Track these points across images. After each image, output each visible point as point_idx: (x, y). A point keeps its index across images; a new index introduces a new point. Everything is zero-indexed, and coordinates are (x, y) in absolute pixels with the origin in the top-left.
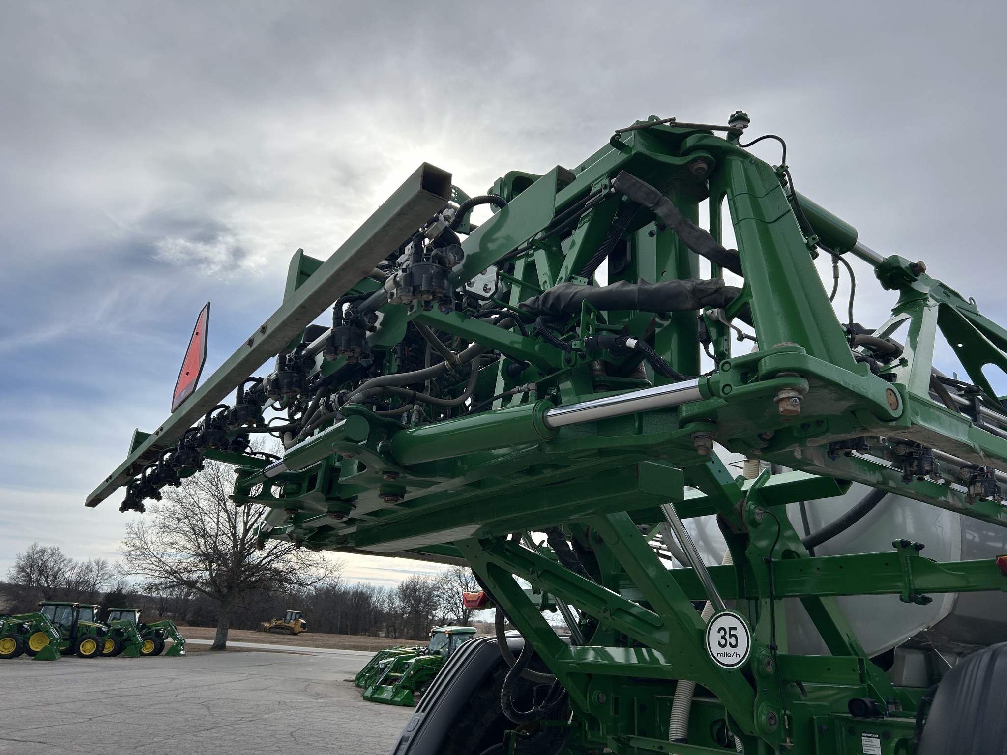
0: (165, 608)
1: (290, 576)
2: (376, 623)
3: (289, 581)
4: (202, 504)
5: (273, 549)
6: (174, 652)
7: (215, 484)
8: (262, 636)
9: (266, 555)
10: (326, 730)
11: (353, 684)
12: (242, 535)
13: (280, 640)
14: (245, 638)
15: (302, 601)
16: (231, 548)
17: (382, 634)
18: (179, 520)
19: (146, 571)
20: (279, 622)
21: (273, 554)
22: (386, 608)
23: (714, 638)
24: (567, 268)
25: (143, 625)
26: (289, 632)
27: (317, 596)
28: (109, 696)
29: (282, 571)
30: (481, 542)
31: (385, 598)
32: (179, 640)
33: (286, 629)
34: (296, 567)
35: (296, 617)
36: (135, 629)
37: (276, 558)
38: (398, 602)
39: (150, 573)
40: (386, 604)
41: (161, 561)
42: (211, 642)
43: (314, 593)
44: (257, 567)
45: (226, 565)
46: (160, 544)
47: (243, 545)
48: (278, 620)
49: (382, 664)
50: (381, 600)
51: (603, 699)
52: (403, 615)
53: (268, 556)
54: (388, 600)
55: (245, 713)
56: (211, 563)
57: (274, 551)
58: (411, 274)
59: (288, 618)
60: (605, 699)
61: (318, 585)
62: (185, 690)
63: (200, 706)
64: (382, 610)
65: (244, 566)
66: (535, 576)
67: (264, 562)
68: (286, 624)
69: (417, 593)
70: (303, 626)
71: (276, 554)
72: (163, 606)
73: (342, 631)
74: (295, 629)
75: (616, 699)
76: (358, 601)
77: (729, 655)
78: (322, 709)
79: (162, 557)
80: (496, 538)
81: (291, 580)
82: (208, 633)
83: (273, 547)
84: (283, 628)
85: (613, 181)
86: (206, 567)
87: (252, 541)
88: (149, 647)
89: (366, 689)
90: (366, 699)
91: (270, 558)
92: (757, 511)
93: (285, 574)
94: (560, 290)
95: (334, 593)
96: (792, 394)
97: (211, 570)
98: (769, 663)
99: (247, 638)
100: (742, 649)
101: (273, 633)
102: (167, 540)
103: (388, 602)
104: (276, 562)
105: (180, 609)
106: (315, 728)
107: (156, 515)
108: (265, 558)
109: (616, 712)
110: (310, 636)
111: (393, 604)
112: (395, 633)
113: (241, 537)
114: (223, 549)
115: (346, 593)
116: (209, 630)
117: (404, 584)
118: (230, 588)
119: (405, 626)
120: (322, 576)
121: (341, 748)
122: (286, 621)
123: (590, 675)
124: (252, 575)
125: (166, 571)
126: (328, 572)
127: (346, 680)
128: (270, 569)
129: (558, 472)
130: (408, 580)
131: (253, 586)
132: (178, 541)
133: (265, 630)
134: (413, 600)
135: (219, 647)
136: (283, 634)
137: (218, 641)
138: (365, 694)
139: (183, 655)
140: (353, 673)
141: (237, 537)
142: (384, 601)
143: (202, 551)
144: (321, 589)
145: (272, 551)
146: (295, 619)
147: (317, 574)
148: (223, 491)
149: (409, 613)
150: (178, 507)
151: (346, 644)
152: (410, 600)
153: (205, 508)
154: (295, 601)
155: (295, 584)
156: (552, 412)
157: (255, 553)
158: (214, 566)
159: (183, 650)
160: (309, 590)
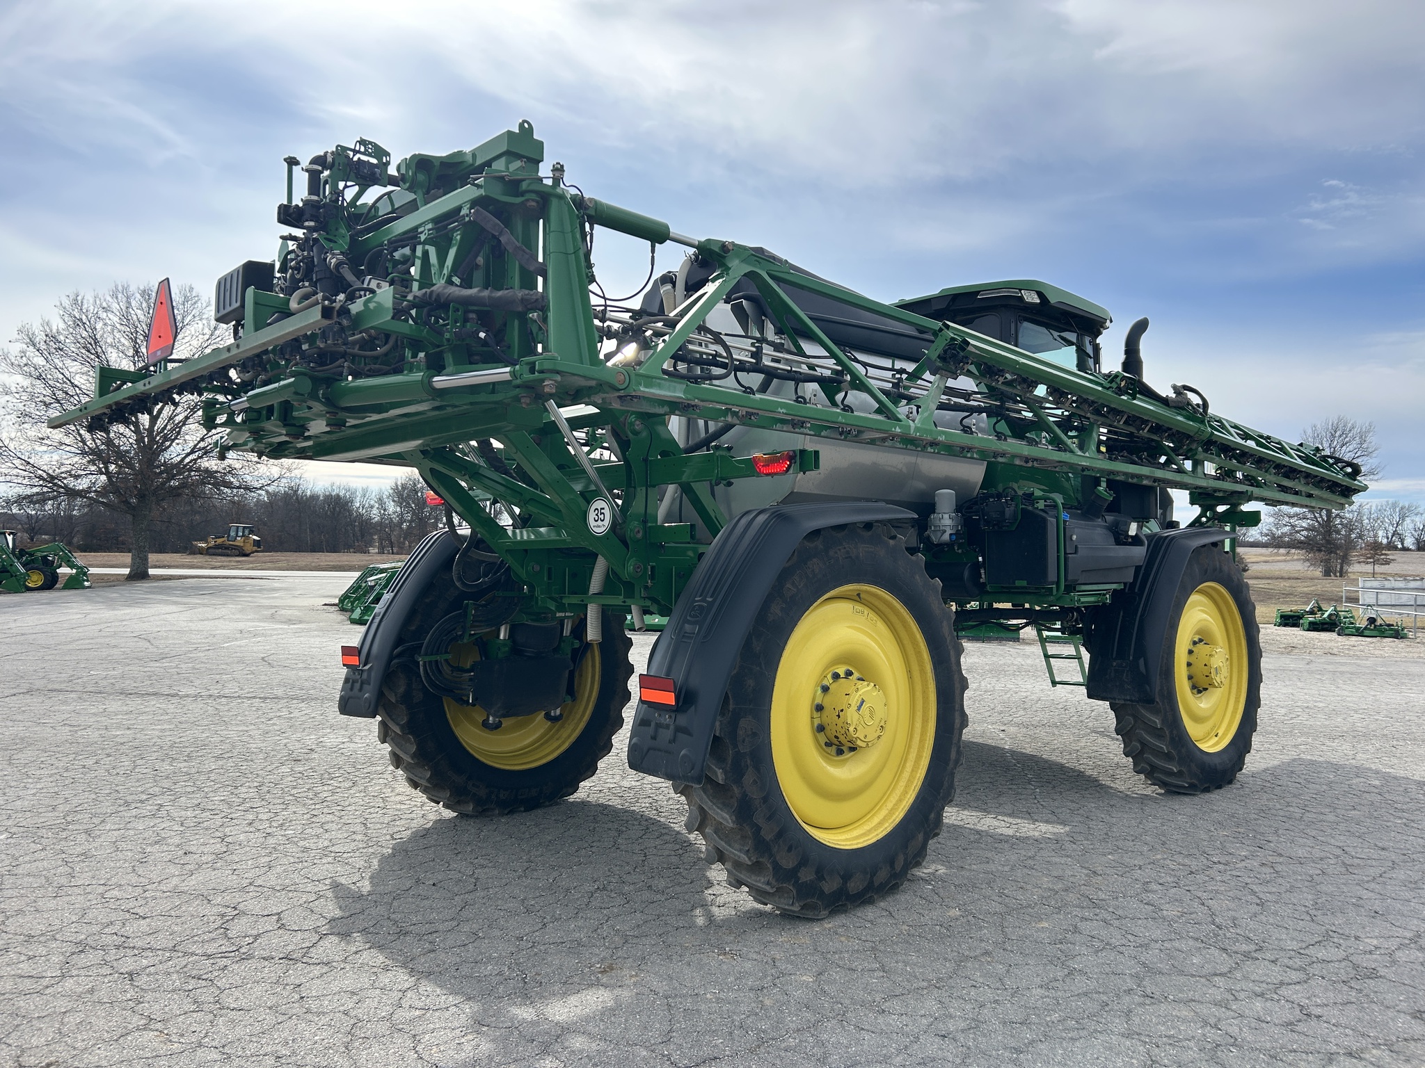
0: (37, 528)
1: (229, 478)
2: (363, 536)
3: (229, 485)
4: (78, 380)
5: (199, 442)
6: (74, 583)
7: (93, 351)
8: (198, 559)
9: (189, 450)
10: (306, 653)
11: (337, 608)
12: (148, 424)
13: (225, 564)
14: (173, 564)
15: (249, 511)
16: (134, 442)
17: (374, 550)
18: (47, 405)
19: (8, 478)
20: (219, 541)
21: (200, 449)
22: (375, 515)
23: (592, 515)
24: (448, 267)
25: (21, 550)
26: (237, 552)
27: (271, 503)
28: (6, 635)
29: (217, 472)
30: (422, 452)
31: (372, 502)
32: (78, 568)
33: (232, 549)
34: (237, 466)
35: (243, 532)
36: (11, 556)
37: (205, 453)
38: (392, 508)
39: (16, 481)
40: (375, 511)
41: (29, 463)
42: (126, 571)
43: (266, 499)
44: (180, 467)
45: (131, 466)
46: (22, 441)
47: (152, 439)
48: (219, 538)
49: (371, 581)
50: (367, 506)
51: (537, 568)
52: (402, 524)
53: (192, 452)
54: (377, 505)
55: (199, 643)
56: (106, 463)
57: (202, 445)
58: (324, 331)
59: (233, 534)
60: (539, 569)
61: (270, 489)
62: (109, 625)
63: (136, 639)
64: (371, 519)
65: (158, 467)
66: (467, 477)
67: (187, 460)
68: (231, 543)
69: (419, 494)
70: (257, 543)
71: (204, 448)
72: (33, 527)
73: (315, 548)
74: (245, 548)
75: (550, 569)
76: (334, 509)
77: (599, 527)
78: (297, 635)
79: (29, 458)
80: (433, 449)
81: (232, 483)
82: (114, 559)
83: (198, 439)
84: (227, 548)
85: (472, 211)
86: (100, 469)
87: (166, 432)
88: (36, 579)
89: (352, 611)
90: (353, 622)
91: (197, 454)
92: (638, 422)
93: (221, 477)
94: (440, 290)
95: (297, 499)
96: (551, 382)
97: (107, 473)
98: (639, 532)
99: (176, 563)
100: (607, 522)
101: (214, 555)
102: (34, 434)
103: (378, 508)
104: (206, 459)
105: (61, 530)
106: (291, 652)
107: (7, 398)
108: (188, 455)
109: (549, 578)
110: (269, 556)
111: (385, 510)
112: (392, 547)
113: (147, 427)
114: (121, 443)
115: (314, 497)
116: (116, 556)
117: (399, 483)
118: (142, 496)
119: (405, 539)
120: (276, 477)
121: (325, 667)
122: (230, 539)
123: (526, 551)
124: (173, 477)
125: (41, 478)
126: (284, 471)
127: (325, 605)
128: (198, 470)
129: (456, 409)
130: (404, 477)
131: (175, 493)
132: (50, 435)
133: (201, 552)
134: (414, 503)
135: (139, 575)
136: (228, 555)
137: (135, 568)
138: (352, 617)
139: (88, 587)
140: (336, 597)
141: (142, 427)
142: (372, 507)
143: (89, 448)
144: (275, 494)
145: (197, 444)
146: (243, 536)
147: (269, 474)
148: (107, 361)
149: (410, 522)
150: (40, 387)
151: (322, 564)
152: (410, 504)
153: (83, 387)
154: (239, 511)
155: (239, 488)
156: (436, 379)
157: (172, 448)
158: (112, 467)
159: (87, 581)
160: (260, 495)
